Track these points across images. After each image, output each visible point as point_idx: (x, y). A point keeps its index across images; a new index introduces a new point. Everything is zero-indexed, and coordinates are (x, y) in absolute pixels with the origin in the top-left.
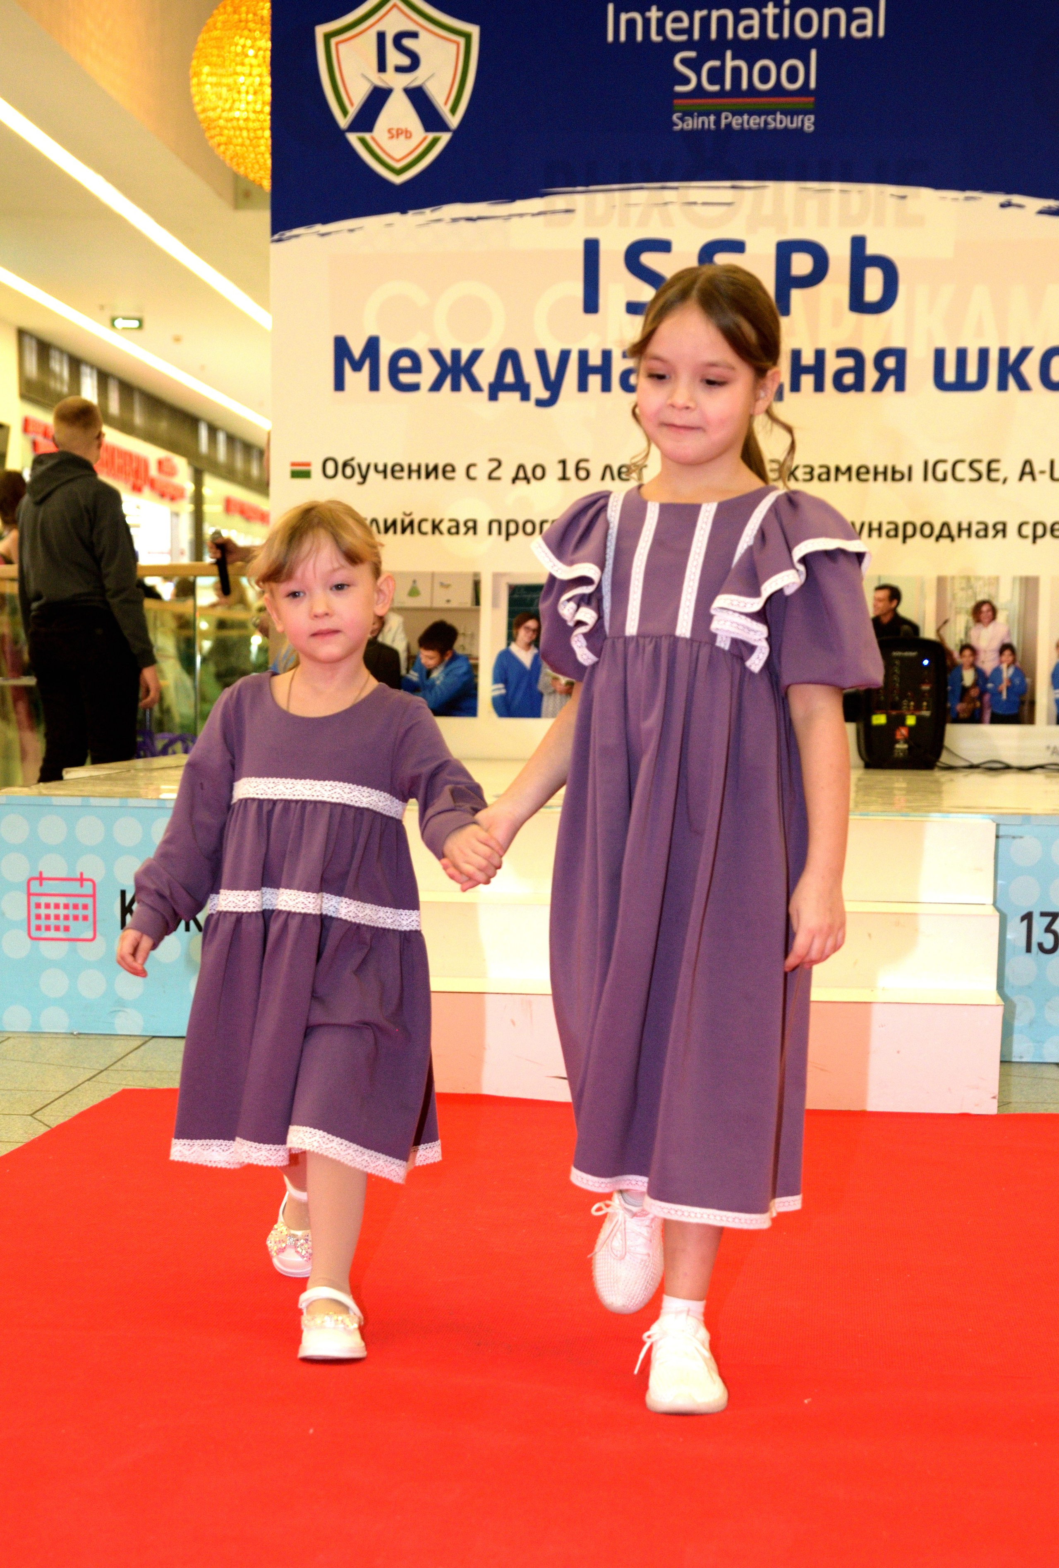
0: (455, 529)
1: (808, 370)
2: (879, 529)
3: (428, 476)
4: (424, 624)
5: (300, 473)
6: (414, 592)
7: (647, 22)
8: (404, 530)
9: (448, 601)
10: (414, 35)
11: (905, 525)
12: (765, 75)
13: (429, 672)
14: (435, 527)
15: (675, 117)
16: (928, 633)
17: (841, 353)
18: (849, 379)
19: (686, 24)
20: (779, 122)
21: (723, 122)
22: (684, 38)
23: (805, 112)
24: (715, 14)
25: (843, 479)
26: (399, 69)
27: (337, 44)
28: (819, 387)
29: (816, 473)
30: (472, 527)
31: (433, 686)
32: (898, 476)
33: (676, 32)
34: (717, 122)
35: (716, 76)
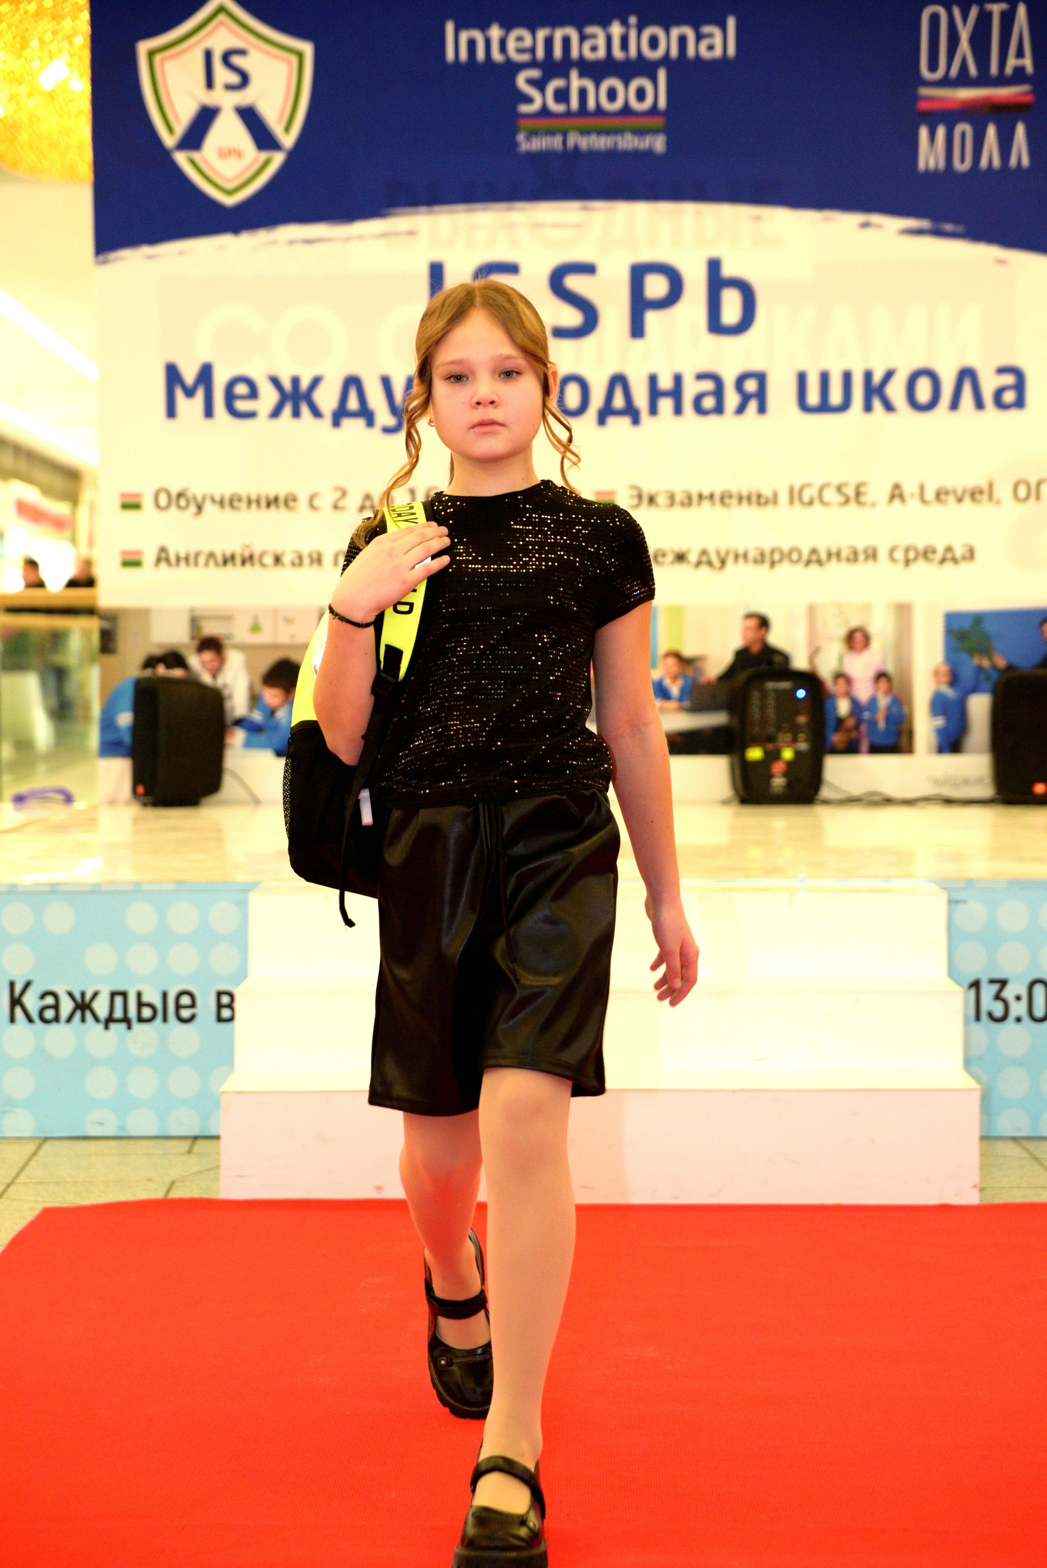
0: (298, 562)
1: (666, 394)
2: (745, 556)
3: (268, 505)
4: (267, 661)
5: (131, 504)
6: (255, 628)
7: (488, 43)
8: (244, 562)
9: (293, 636)
10: (242, 52)
11: (772, 552)
12: (612, 95)
13: (272, 712)
14: (278, 560)
15: (521, 137)
16: (800, 663)
17: (701, 377)
18: (709, 403)
19: (528, 42)
20: (628, 142)
21: (571, 142)
22: (525, 58)
23: (654, 132)
24: (559, 34)
25: (706, 504)
26: (229, 87)
27: (162, 61)
28: (678, 410)
29: (679, 497)
30: (317, 560)
31: (276, 727)
32: (763, 500)
33: (520, 51)
34: (565, 142)
35: (562, 95)
